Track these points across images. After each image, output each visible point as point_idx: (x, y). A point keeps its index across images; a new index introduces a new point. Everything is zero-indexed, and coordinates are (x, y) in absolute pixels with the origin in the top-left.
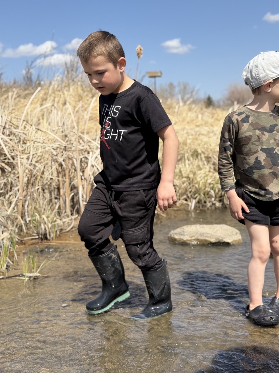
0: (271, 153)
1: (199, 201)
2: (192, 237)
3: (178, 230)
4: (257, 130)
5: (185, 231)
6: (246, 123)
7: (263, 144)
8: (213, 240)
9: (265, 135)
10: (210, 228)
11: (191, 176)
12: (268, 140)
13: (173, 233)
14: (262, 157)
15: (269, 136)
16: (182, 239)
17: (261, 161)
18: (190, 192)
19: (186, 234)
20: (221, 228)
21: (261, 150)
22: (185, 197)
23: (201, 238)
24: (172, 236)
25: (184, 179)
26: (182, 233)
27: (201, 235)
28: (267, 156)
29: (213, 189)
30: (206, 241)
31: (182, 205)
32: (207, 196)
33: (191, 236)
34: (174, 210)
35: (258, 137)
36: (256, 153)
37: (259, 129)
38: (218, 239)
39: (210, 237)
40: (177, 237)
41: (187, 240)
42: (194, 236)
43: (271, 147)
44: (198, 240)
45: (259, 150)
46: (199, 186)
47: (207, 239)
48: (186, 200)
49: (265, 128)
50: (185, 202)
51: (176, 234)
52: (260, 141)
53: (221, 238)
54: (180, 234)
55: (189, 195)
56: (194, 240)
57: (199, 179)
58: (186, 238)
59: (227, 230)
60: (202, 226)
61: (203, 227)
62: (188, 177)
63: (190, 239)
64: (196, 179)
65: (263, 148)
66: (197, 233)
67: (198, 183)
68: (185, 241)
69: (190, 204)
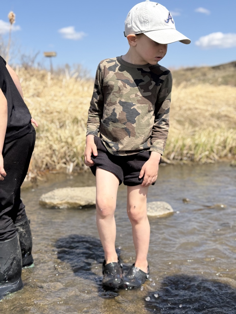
0: (128, 108)
1: (77, 164)
2: (62, 201)
3: (50, 194)
4: (120, 81)
5: (55, 194)
6: (112, 71)
7: (122, 97)
8: (83, 203)
9: (126, 88)
11: (70, 140)
12: (128, 94)
13: (44, 198)
14: (119, 109)
15: (130, 89)
16: (52, 203)
17: (116, 114)
18: (69, 156)
19: (56, 197)
21: (119, 103)
22: (64, 160)
23: (71, 201)
24: (43, 200)
25: (63, 144)
26: (53, 197)
27: (72, 198)
28: (123, 110)
30: (76, 204)
31: (61, 168)
33: (61, 199)
34: (53, 173)
35: (119, 88)
36: (114, 104)
37: (122, 81)
39: (80, 200)
40: (47, 201)
41: (58, 204)
42: (64, 200)
43: (130, 102)
44: (68, 203)
45: (117, 102)
46: (77, 150)
47: (77, 202)
48: (65, 164)
49: (128, 80)
50: (64, 165)
51: (47, 198)
52: (120, 92)
53: (90, 201)
54: (51, 198)
55: (68, 159)
56: (65, 203)
57: (76, 144)
58: (56, 202)
60: (73, 189)
62: (67, 142)
63: (60, 202)
64: (74, 143)
65: (122, 100)
66: (68, 196)
67: (76, 147)
68: (55, 205)
69: (68, 167)
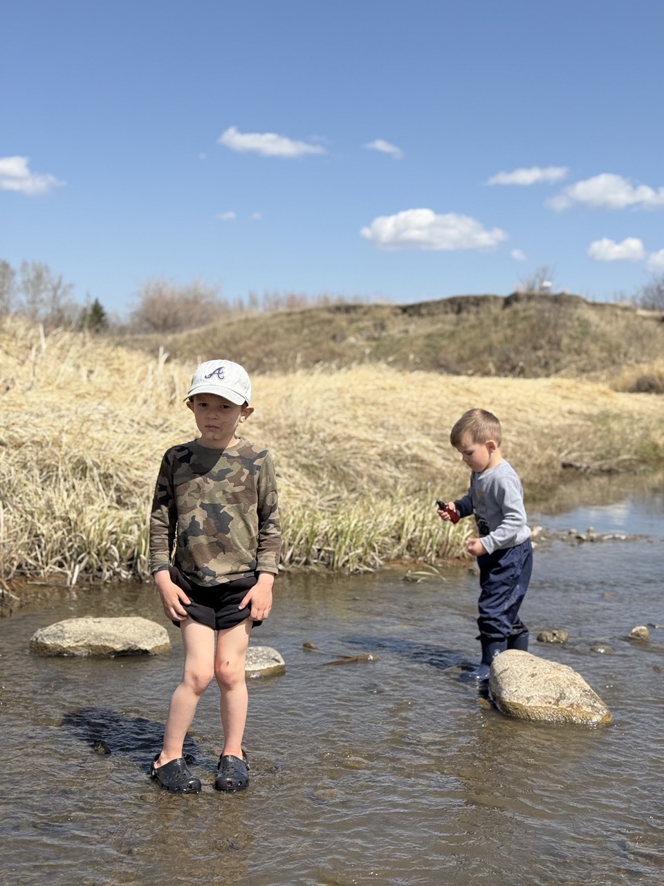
0: (216, 512)
1: (88, 567)
2: (78, 642)
3: (52, 628)
4: (199, 476)
5: (65, 630)
6: (186, 463)
7: (204, 497)
8: (118, 647)
9: (209, 484)
10: (112, 624)
11: (73, 516)
12: (213, 492)
13: (40, 635)
14: (201, 516)
15: (215, 485)
16: (60, 646)
17: (197, 523)
18: (70, 549)
19: (67, 635)
20: (134, 624)
21: (200, 506)
22: (59, 558)
23: (95, 643)
24: (40, 640)
25: (58, 522)
26: (60, 634)
27: (97, 637)
28: (209, 516)
29: (115, 544)
30: (105, 647)
31: (51, 574)
32: (103, 558)
33: (77, 639)
34: (34, 586)
35: (198, 485)
38: (129, 644)
39: (113, 641)
40: (48, 642)
41: (69, 647)
42: (83, 640)
43: (217, 503)
44: (89, 646)
46: (88, 537)
47: (107, 644)
48: (61, 565)
49: (210, 473)
50: (58, 569)
51: (47, 635)
52: (200, 491)
53: (132, 643)
54: (55, 636)
55: (67, 555)
56: (83, 647)
57: (88, 523)
58: (66, 643)
59: (145, 627)
60: (97, 620)
61: (99, 622)
62: (67, 519)
63: (74, 645)
64: (82, 522)
65: (204, 502)
66: (89, 633)
67: (87, 530)
69: (69, 573)
